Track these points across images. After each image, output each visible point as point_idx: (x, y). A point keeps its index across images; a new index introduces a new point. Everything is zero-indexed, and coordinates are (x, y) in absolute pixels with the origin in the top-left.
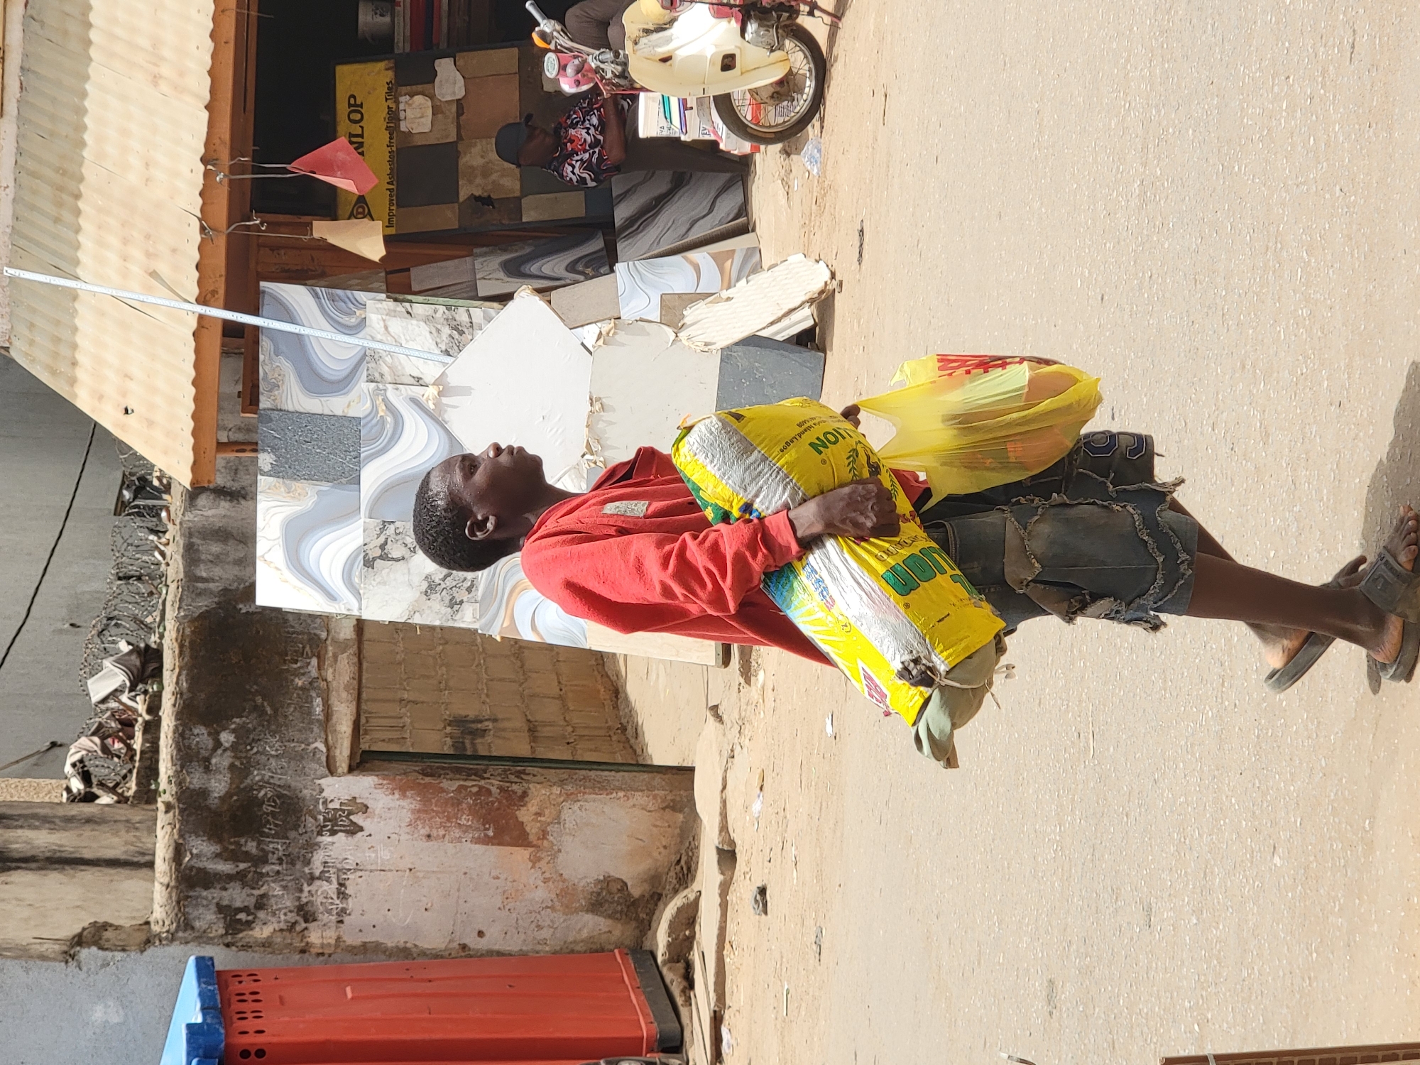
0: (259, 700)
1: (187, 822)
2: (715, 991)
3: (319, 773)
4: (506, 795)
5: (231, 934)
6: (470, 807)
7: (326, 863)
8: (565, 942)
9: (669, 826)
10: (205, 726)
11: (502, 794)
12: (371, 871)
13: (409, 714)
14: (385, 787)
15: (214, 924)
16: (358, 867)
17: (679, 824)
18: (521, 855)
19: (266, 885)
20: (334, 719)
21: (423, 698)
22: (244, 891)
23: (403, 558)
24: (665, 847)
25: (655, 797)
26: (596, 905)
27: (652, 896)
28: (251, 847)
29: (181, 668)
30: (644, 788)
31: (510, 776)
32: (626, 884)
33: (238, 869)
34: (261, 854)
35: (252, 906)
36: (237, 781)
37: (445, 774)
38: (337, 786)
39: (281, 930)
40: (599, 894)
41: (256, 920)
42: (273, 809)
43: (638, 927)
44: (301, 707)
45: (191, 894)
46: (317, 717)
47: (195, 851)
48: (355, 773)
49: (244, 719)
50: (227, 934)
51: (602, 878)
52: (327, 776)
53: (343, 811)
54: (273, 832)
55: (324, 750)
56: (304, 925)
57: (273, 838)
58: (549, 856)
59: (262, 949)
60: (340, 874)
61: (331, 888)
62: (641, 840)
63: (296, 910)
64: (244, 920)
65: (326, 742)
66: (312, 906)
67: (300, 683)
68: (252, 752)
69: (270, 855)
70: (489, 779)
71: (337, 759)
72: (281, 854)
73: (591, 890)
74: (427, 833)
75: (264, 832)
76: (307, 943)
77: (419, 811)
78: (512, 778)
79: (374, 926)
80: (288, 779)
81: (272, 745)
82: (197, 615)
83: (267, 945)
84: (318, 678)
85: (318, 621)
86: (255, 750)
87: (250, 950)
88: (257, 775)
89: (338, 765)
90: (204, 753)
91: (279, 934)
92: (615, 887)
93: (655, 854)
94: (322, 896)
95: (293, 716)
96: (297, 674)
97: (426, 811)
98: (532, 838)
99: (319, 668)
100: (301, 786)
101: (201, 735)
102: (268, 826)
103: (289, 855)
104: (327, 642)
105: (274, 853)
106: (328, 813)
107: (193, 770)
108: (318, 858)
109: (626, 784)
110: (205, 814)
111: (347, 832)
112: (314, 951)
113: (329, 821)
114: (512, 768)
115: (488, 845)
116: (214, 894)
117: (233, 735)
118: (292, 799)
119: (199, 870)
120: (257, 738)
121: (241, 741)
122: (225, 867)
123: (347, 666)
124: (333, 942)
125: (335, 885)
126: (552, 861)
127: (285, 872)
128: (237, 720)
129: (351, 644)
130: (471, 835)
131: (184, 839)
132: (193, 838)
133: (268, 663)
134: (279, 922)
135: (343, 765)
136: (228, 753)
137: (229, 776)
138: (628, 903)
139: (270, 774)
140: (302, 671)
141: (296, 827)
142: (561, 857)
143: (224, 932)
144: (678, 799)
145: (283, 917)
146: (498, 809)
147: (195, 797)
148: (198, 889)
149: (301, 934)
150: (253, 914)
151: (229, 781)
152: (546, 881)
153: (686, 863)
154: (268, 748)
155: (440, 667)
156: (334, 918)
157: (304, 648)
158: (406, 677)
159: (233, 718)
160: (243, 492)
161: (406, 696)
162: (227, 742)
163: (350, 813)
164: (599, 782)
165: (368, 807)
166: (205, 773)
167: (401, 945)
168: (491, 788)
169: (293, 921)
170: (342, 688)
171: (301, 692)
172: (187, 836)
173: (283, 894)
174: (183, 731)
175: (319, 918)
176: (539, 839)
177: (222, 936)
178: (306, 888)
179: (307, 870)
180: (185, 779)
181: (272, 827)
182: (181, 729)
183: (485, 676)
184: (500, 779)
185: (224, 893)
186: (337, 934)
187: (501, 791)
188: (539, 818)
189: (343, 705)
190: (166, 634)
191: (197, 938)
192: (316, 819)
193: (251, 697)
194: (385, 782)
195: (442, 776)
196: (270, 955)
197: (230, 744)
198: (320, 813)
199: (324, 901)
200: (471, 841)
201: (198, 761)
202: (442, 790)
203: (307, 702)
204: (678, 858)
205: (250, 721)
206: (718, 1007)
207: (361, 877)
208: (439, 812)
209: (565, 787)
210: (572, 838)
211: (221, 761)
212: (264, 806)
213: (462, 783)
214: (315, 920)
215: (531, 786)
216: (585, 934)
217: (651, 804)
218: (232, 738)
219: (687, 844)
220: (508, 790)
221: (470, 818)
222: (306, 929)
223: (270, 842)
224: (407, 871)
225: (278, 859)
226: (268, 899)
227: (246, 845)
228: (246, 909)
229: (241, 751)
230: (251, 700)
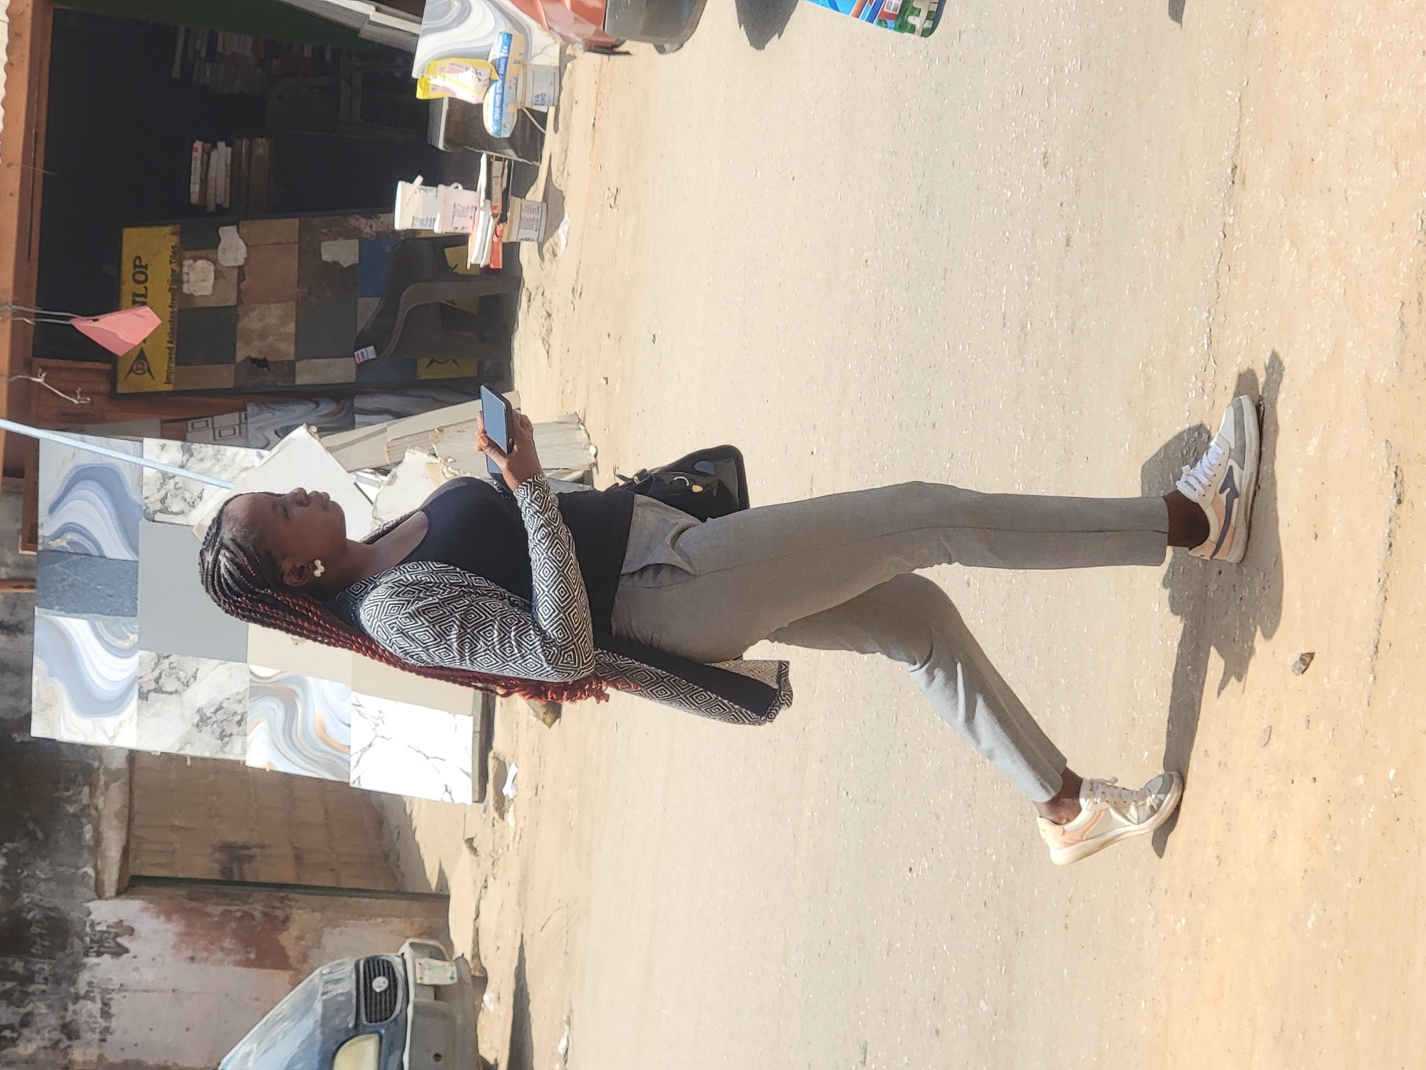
0: (31, 826)
3: (87, 896)
4: (269, 920)
6: (233, 931)
7: (92, 983)
11: (266, 919)
12: (135, 991)
13: (179, 840)
14: (151, 911)
16: (123, 988)
18: (280, 977)
19: (31, 1005)
20: (104, 844)
21: (193, 825)
22: (10, 1009)
23: (176, 692)
25: (412, 924)
28: (18, 966)
30: (403, 914)
31: (273, 901)
34: (28, 973)
35: (16, 1024)
36: (6, 902)
37: (210, 899)
38: (104, 909)
39: (45, 1048)
41: (22, 1038)
42: (41, 931)
44: (71, 833)
46: (87, 843)
48: (123, 897)
49: (16, 844)
52: (93, 900)
53: (109, 933)
54: (40, 953)
55: (93, 874)
56: (67, 1043)
57: (40, 958)
59: (26, 1065)
60: (105, 994)
61: (94, 1008)
63: (59, 1028)
64: (9, 1037)
65: (95, 867)
66: (76, 1024)
67: (71, 810)
68: (22, 876)
69: (37, 975)
70: (253, 904)
71: (106, 883)
72: (47, 973)
74: (191, 955)
75: (31, 952)
76: (70, 1061)
77: (183, 934)
78: (276, 903)
79: (136, 1045)
80: (57, 902)
81: (42, 869)
83: (30, 1062)
84: (89, 806)
85: (91, 751)
86: (25, 873)
87: (14, 1065)
89: (106, 888)
91: (42, 1051)
94: (86, 1015)
95: (64, 841)
96: (69, 801)
97: (190, 934)
98: (292, 961)
99: (92, 795)
100: (69, 909)
102: (35, 947)
103: (55, 975)
104: (99, 772)
106: (95, 935)
108: (84, 978)
109: (387, 910)
111: (113, 954)
112: (76, 1067)
113: (97, 942)
114: (276, 894)
115: (250, 967)
118: (60, 921)
120: (27, 862)
121: (12, 865)
123: (118, 794)
124: (95, 1059)
125: (99, 1005)
127: (50, 991)
128: (9, 845)
129: (123, 774)
130: (233, 958)
133: (41, 790)
134: (43, 1040)
135: (110, 888)
139: (40, 897)
140: (74, 799)
141: (63, 948)
144: (434, 925)
146: (261, 933)
149: (64, 1052)
150: (17, 1031)
154: (38, 872)
156: (97, 1036)
157: (76, 776)
158: (177, 804)
160: (20, 627)
161: (177, 823)
163: (117, 935)
164: (360, 909)
165: (134, 930)
167: (162, 1063)
168: (255, 912)
169: (57, 1038)
170: (112, 815)
171: (72, 819)
173: (47, 1013)
175: (82, 1037)
178: (71, 1007)
179: (72, 990)
181: (39, 947)
183: (254, 804)
184: (264, 904)
186: (100, 1052)
187: (263, 917)
188: (300, 943)
189: (113, 832)
192: (83, 941)
193: (23, 823)
194: (151, 906)
195: (207, 901)
198: (87, 934)
199: (88, 1019)
200: (233, 964)
202: (207, 914)
203: (78, 829)
205: (20, 845)
207: (125, 997)
208: (203, 935)
209: (326, 913)
212: (32, 928)
213: (226, 907)
214: (78, 1037)
215: (294, 911)
217: (408, 930)
220: (270, 915)
221: (233, 941)
222: (69, 1047)
223: (38, 963)
224: (171, 992)
225: (44, 979)
226: (34, 1017)
227: (13, 965)
228: (11, 1027)
229: (11, 875)
230: (23, 825)
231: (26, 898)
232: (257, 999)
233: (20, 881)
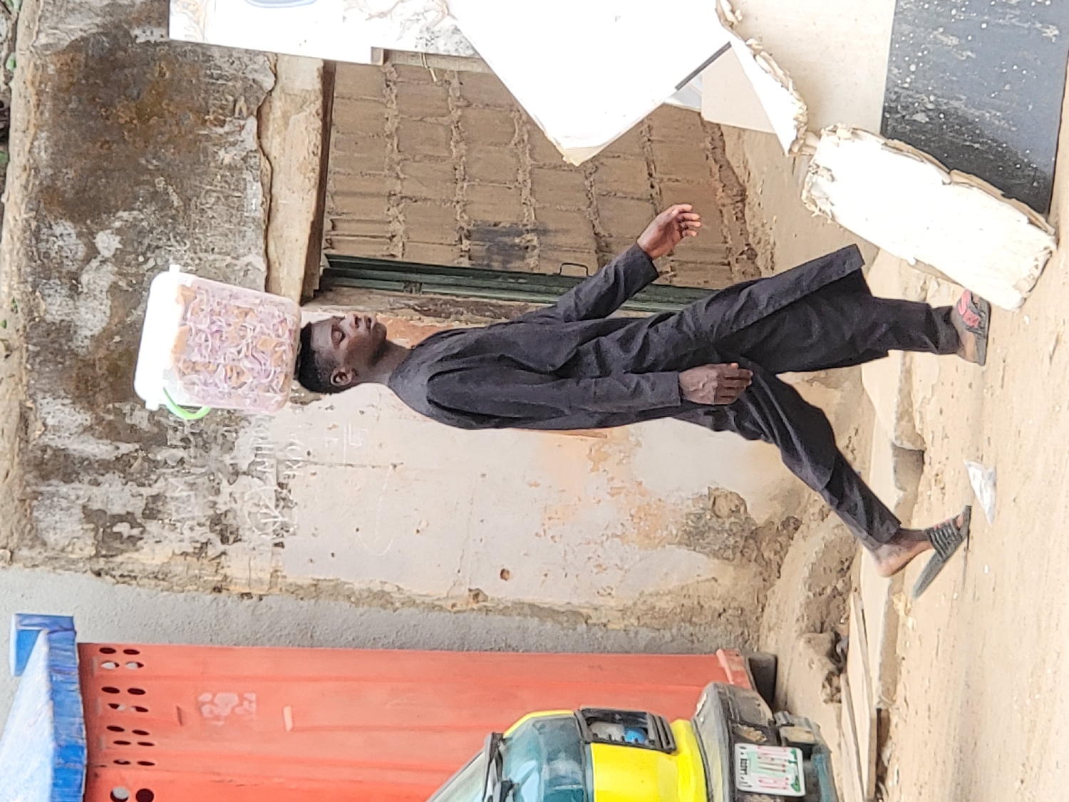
0: (160, 183)
1: (40, 373)
2: (880, 679)
5: (104, 556)
7: (258, 449)
8: (642, 594)
10: (73, 222)
12: (331, 465)
13: (402, 218)
15: (78, 538)
16: (311, 458)
17: (834, 408)
18: (575, 448)
19: (162, 480)
20: (279, 218)
21: (425, 192)
22: (127, 488)
26: (694, 536)
27: (785, 524)
28: (140, 418)
29: (39, 127)
32: (743, 502)
33: (116, 453)
34: (156, 430)
35: (138, 514)
36: (121, 312)
37: (456, 313)
39: (185, 554)
40: (699, 517)
41: (145, 536)
43: (761, 574)
44: (227, 198)
45: (43, 489)
46: (253, 214)
47: (50, 421)
48: (311, 306)
49: (135, 213)
50: (97, 555)
51: (706, 491)
55: (263, 267)
56: (221, 547)
58: (620, 451)
59: (153, 582)
60: (282, 467)
61: (264, 490)
63: (208, 523)
64: (125, 535)
65: (266, 255)
66: (234, 518)
67: (227, 159)
68: (146, 267)
69: (170, 432)
71: (283, 283)
72: (187, 431)
73: (687, 510)
76: (226, 577)
79: (333, 555)
81: (179, 257)
82: (66, 43)
83: (160, 576)
84: (256, 151)
85: (261, 59)
86: (152, 263)
87: (134, 582)
89: (284, 291)
90: (70, 266)
91: (181, 559)
92: (724, 507)
94: (250, 503)
95: (214, 211)
96: (222, 143)
99: (259, 135)
101: (65, 237)
103: (200, 434)
104: (273, 94)
105: (176, 430)
107: (52, 292)
108: (246, 441)
110: (67, 363)
111: (294, 401)
112: (236, 589)
116: (80, 491)
117: (118, 238)
119: (56, 451)
120: (154, 244)
121: (129, 249)
122: (99, 449)
123: (305, 133)
124: (266, 576)
125: (272, 486)
126: (625, 462)
127: (192, 460)
128: (125, 215)
129: (313, 98)
131: (35, 401)
132: (50, 399)
133: (177, 124)
134: (181, 541)
135: (291, 292)
136: (109, 267)
137: (109, 303)
138: (745, 534)
140: (232, 139)
143: (94, 552)
145: (187, 533)
147: (53, 335)
148: (54, 482)
149: (214, 562)
150: (140, 525)
151: (108, 314)
152: (614, 493)
155: (457, 142)
156: (269, 538)
157: (235, 101)
158: (400, 157)
159: (118, 211)
161: (398, 188)
162: (107, 248)
166: (71, 297)
167: (376, 588)
169: (204, 540)
170: (294, 169)
171: (228, 173)
172: (40, 395)
173: (189, 496)
174: (38, 227)
175: (244, 538)
177: (91, 558)
178: (226, 488)
179: (227, 459)
180: (38, 306)
182: (34, 224)
183: (528, 160)
185: (95, 489)
186: (273, 565)
189: (296, 195)
190: (17, 72)
191: (50, 558)
193: (147, 177)
195: (453, 317)
196: (165, 593)
197: (112, 253)
199: (254, 510)
201: (59, 278)
203: (237, 190)
205: (145, 216)
207: (314, 474)
211: (97, 278)
214: (236, 541)
216: (674, 583)
218: (115, 243)
219: (847, 441)
222: (224, 553)
224: (391, 467)
225: (182, 440)
226: (165, 503)
227: (131, 415)
228: (129, 517)
229: (128, 265)
230: (147, 182)
232: (537, 485)
233: (144, 275)
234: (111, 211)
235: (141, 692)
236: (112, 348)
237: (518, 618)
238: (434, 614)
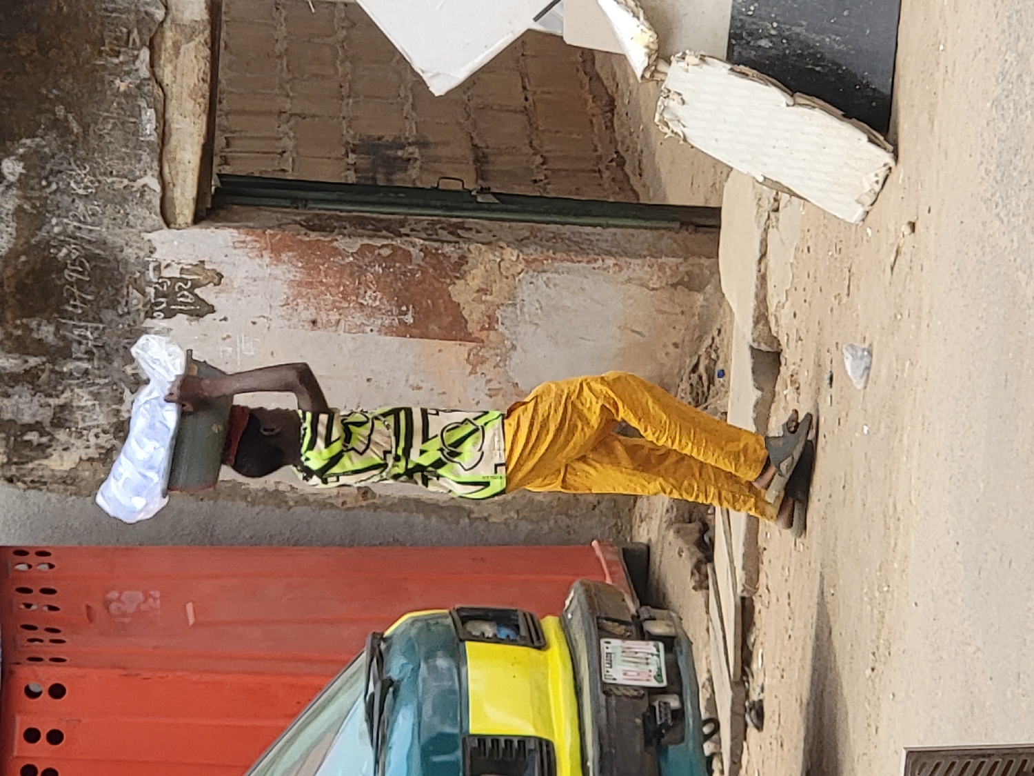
0: (60, 111)
2: (744, 568)
3: (149, 222)
4: (433, 262)
5: (15, 463)
6: (378, 278)
9: (683, 313)
11: (428, 259)
13: (292, 134)
14: (250, 246)
17: (697, 310)
18: (455, 352)
19: (68, 391)
20: (173, 142)
21: (314, 110)
22: (36, 399)
24: (676, 345)
25: (661, 268)
28: (47, 332)
30: (645, 253)
31: (440, 231)
33: (26, 366)
34: (61, 344)
35: (47, 422)
36: (26, 233)
37: (340, 228)
38: (176, 243)
39: (91, 460)
41: (54, 443)
42: (80, 277)
44: (123, 124)
46: (148, 139)
48: (204, 224)
49: (38, 140)
50: (9, 463)
52: (160, 229)
53: (185, 281)
54: (80, 311)
55: (158, 188)
57: (80, 320)
58: (497, 355)
59: (62, 487)
62: (638, 333)
63: (112, 430)
64: (35, 443)
65: (161, 177)
67: (123, 87)
68: (48, 190)
69: (75, 345)
70: (408, 235)
71: (177, 203)
72: (90, 343)
74: (313, 318)
75: (66, 310)
77: (300, 284)
78: (444, 234)
80: (103, 231)
81: (79, 180)
83: (69, 482)
84: (149, 79)
86: (54, 186)
87: (44, 487)
88: (57, 224)
89: (178, 211)
91: (87, 465)
93: (661, 356)
95: (111, 136)
96: (118, 72)
97: (312, 283)
98: (472, 327)
99: (152, 65)
100: (122, 242)
102: (72, 302)
103: (103, 347)
104: (165, 25)
105: (80, 343)
106: (161, 284)
109: (618, 246)
111: (190, 313)
113: (164, 296)
114: (443, 219)
115: (405, 336)
117: (22, 164)
118: (109, 261)
120: (56, 168)
121: (33, 174)
122: (9, 363)
123: (194, 61)
126: (501, 364)
127: (96, 372)
128: (28, 142)
129: (202, 28)
130: (380, 322)
133: (75, 56)
134: (88, 447)
135: (185, 211)
136: (14, 191)
137: (15, 225)
139: (76, 224)
140: (126, 69)
141: (114, 305)
142: (516, 357)
143: (6, 460)
144: (696, 270)
145: (93, 440)
146: (420, 282)
150: (49, 434)
153: (707, 369)
154: (73, 185)
155: (343, 61)
157: (129, 33)
158: (289, 77)
159: (21, 138)
161: (288, 106)
162: (12, 174)
163: (196, 284)
164: (577, 243)
165: (222, 277)
167: (271, 487)
168: (411, 249)
170: (185, 95)
171: (123, 101)
173: (94, 405)
176: (483, 329)
177: (3, 466)
178: (128, 397)
179: (129, 370)
181: (78, 303)
184: (424, 236)
185: (5, 401)
187: (425, 256)
188: (484, 298)
189: (188, 119)
192: (143, 293)
193: (47, 106)
194: (249, 238)
195: (337, 231)
196: (73, 497)
197: (17, 178)
198: (149, 283)
200: (379, 331)
202: (336, 252)
203: (133, 116)
204: (694, 362)
205: (47, 142)
206: (748, 591)
208: (332, 286)
209: (524, 249)
210: (535, 327)
211: (4, 202)
212: (66, 272)
213: (366, 241)
215: (472, 247)
217: (655, 278)
218: (19, 168)
219: (710, 341)
220: (436, 254)
221: (379, 295)
223: (74, 326)
225: (86, 353)
226: (72, 412)
227: (38, 330)
228: (39, 426)
229: (32, 189)
230: (48, 111)
231: (55, 226)
232: (419, 388)
233: (47, 198)
234: (15, 138)
235: (52, 592)
236: (20, 267)
237: (403, 514)
238: (324, 513)
